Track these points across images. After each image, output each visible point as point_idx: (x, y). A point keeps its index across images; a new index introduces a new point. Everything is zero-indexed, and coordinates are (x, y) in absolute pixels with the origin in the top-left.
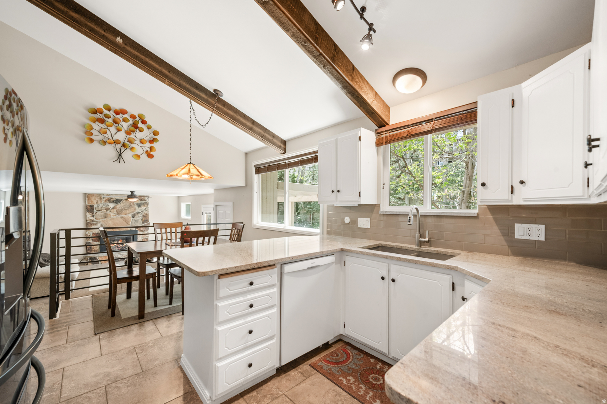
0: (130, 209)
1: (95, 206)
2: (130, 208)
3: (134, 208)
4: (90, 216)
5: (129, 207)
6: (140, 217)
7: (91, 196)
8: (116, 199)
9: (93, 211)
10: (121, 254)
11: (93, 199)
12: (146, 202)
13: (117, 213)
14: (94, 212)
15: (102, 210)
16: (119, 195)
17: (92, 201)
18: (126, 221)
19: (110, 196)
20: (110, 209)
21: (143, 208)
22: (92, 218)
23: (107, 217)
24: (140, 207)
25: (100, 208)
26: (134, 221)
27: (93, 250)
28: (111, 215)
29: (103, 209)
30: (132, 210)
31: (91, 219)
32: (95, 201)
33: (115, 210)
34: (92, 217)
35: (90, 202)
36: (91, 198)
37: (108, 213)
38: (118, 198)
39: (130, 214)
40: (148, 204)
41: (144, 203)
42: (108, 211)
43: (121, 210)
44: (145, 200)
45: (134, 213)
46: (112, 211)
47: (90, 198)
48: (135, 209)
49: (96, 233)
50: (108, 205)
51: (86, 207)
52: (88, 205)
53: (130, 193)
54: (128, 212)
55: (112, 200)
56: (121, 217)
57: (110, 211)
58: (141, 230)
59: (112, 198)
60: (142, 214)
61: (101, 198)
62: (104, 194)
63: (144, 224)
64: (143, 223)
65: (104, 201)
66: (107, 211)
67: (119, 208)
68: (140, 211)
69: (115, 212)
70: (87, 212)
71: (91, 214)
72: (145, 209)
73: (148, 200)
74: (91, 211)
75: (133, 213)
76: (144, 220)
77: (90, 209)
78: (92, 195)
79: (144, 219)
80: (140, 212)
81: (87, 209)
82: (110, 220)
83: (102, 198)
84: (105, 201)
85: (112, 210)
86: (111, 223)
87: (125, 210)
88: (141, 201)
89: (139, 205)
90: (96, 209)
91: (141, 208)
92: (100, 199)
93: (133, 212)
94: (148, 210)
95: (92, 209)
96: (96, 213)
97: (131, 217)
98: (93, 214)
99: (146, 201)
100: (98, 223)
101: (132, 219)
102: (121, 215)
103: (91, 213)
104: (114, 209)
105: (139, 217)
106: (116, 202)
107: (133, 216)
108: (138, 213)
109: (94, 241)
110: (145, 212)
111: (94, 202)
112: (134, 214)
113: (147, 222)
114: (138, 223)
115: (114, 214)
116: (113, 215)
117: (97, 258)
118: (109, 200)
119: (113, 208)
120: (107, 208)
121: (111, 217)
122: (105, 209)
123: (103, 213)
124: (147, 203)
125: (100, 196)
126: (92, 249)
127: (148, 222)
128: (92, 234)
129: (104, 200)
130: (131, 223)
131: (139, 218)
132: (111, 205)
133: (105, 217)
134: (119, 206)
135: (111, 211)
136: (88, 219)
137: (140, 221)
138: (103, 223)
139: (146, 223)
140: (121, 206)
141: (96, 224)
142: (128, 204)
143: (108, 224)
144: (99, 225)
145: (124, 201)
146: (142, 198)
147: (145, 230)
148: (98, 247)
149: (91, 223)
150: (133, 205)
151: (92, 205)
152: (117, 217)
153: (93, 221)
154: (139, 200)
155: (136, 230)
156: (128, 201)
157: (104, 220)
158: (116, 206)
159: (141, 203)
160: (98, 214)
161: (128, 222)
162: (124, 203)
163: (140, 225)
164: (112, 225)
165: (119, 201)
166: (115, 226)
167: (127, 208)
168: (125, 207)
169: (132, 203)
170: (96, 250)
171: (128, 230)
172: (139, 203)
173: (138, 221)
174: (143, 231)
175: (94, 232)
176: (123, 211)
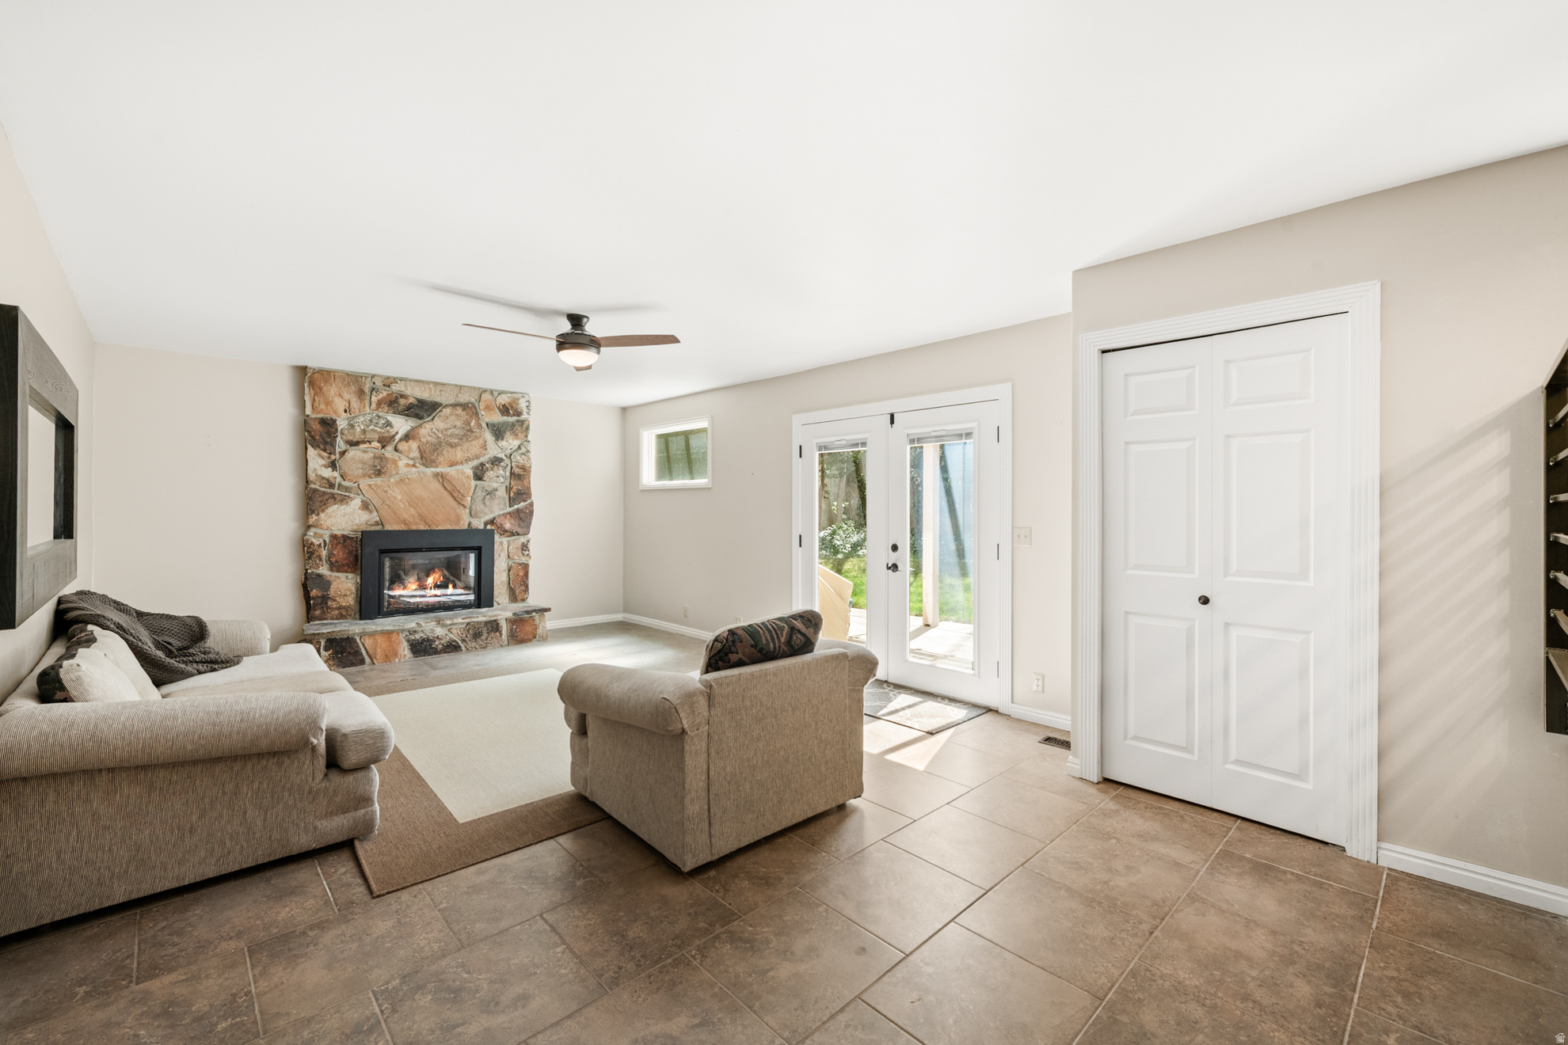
0: (466, 445)
1: (342, 424)
2: (467, 440)
3: (481, 441)
4: (323, 462)
5: (465, 435)
6: (502, 480)
7: (326, 382)
8: (418, 400)
9: (333, 444)
10: (444, 626)
11: (332, 392)
12: (522, 422)
13: (422, 458)
14: (338, 450)
15: (365, 442)
16: (428, 383)
17: (328, 403)
18: (455, 495)
19: (395, 388)
20: (397, 438)
21: (510, 442)
22: (328, 473)
23: (384, 473)
24: (503, 439)
25: (357, 435)
26: (480, 494)
27: (333, 609)
28: (401, 464)
29: (369, 436)
30: (474, 447)
31: (323, 478)
32: (340, 399)
33: (414, 445)
34: (330, 469)
35: (323, 406)
36: (325, 389)
37: (388, 455)
38: (425, 395)
39: (465, 466)
40: (527, 428)
41: (513, 425)
42: (390, 448)
43: (437, 447)
44: (519, 414)
45: (482, 460)
46: (403, 446)
47: (320, 389)
48: (484, 447)
49: (343, 536)
50: (389, 424)
51: (305, 423)
52: (314, 416)
53: (566, 327)
54: (459, 454)
55: (402, 401)
56: (436, 475)
57: (396, 450)
58: (506, 531)
59: (402, 396)
60: (509, 468)
61: (361, 393)
62: (373, 376)
63: (516, 507)
64: (512, 501)
65: (374, 405)
66: (383, 447)
67: (430, 439)
68: (500, 456)
69: (415, 454)
70: (309, 446)
71: (325, 454)
72: (519, 448)
73: (528, 413)
74: (325, 443)
75: (476, 463)
76: (514, 489)
77: (321, 436)
78: (326, 375)
79: (516, 487)
80: (501, 460)
81: (309, 432)
82: (397, 483)
83: (367, 389)
84: (379, 403)
85: (404, 443)
86: (399, 497)
87: (451, 445)
88: (503, 414)
89: (498, 432)
90: (344, 437)
91: (503, 443)
92: (359, 397)
93: (477, 457)
94: (528, 451)
95: (329, 434)
96: (343, 453)
97: (472, 475)
98: (333, 457)
99: (522, 417)
100: (352, 495)
101: (473, 483)
102: (437, 467)
103: (325, 450)
104: (411, 441)
105: (498, 477)
106: (417, 411)
107: (479, 473)
108: (496, 461)
109: (338, 571)
110: (518, 458)
111: (338, 404)
112: (482, 465)
113: (526, 501)
114: (496, 501)
115: (411, 463)
116: (408, 465)
117: (358, 640)
118: (393, 403)
119: (407, 437)
120: (386, 435)
121: (400, 472)
122: (377, 436)
123: (372, 455)
124: (525, 426)
125: (356, 382)
126: (330, 603)
127: (529, 501)
128: (327, 541)
129: (374, 399)
130: (470, 498)
131: (497, 479)
132: (401, 425)
133: (379, 473)
134: (429, 429)
135: (400, 447)
136: (312, 476)
137: (502, 492)
138: (369, 495)
139: (522, 504)
140: (436, 432)
141: (343, 500)
142: (459, 424)
143: (388, 502)
144: (357, 502)
145: (447, 411)
146: (510, 404)
147: (519, 530)
148: (353, 596)
149: (324, 492)
150: (477, 430)
151: (328, 416)
152: (423, 473)
153: (332, 486)
154: (499, 408)
155: (489, 527)
156: (459, 411)
157: (372, 482)
158: (417, 427)
159: (505, 423)
160: (352, 458)
161: (460, 497)
162: (447, 418)
163: (500, 509)
164: (403, 506)
165: (426, 410)
166: (412, 511)
167: (456, 441)
168: (452, 435)
169: (474, 421)
170: (344, 608)
171: (462, 528)
172: (499, 423)
173: (495, 495)
174: (513, 534)
175: (336, 532)
176: (444, 452)
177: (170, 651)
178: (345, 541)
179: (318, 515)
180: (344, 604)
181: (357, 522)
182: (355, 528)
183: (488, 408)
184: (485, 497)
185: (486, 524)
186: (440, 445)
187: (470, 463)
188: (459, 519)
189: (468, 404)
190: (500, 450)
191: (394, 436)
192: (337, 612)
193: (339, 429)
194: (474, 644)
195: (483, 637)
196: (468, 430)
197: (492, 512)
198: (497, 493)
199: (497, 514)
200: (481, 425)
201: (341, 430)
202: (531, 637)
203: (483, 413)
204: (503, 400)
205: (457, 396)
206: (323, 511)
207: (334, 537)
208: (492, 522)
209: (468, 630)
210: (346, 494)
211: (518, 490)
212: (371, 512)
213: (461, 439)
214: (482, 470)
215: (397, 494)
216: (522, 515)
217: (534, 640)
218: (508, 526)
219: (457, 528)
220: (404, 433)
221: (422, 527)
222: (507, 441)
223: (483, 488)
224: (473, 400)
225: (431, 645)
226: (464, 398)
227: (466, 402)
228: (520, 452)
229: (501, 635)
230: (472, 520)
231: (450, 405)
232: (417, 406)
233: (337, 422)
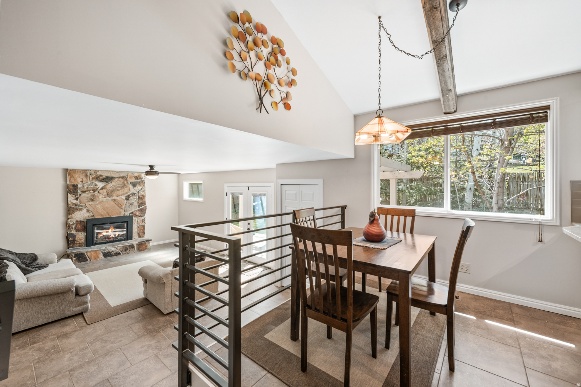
0: (123, 190)
1: (80, 186)
2: (123, 188)
3: (128, 188)
4: (73, 198)
5: (122, 186)
6: (136, 200)
7: (74, 173)
8: (106, 177)
9: (77, 193)
10: (114, 247)
11: (76, 176)
12: (143, 181)
13: (107, 195)
14: (78, 194)
15: (88, 191)
16: (110, 171)
17: (75, 180)
18: (119, 205)
19: (98, 173)
20: (99, 189)
21: (138, 188)
22: (75, 202)
23: (94, 200)
24: (136, 187)
25: (85, 189)
26: (128, 205)
27: (77, 244)
28: (100, 197)
29: (89, 189)
30: (126, 190)
31: (73, 203)
32: (79, 178)
33: (105, 191)
34: (76, 200)
35: (73, 181)
36: (74, 175)
37: (95, 195)
38: (109, 175)
39: (123, 196)
41: (139, 182)
42: (96, 192)
43: (113, 191)
44: (141, 179)
45: (128, 194)
46: (101, 191)
47: (72, 175)
48: (129, 190)
49: (80, 221)
50: (96, 185)
51: (67, 186)
52: (70, 184)
53: (148, 169)
54: (120, 193)
55: (101, 177)
56: (113, 200)
57: (98, 193)
58: (137, 216)
59: (101, 176)
60: (138, 196)
61: (86, 176)
62: (91, 170)
63: (140, 208)
64: (139, 206)
65: (91, 179)
66: (94, 192)
67: (110, 188)
68: (135, 192)
69: (105, 193)
70: (68, 194)
71: (74, 196)
72: (142, 189)
73: (145, 178)
74: (74, 192)
75: (126, 195)
76: (140, 202)
77: (73, 190)
78: (75, 171)
79: (140, 201)
80: (135, 193)
81: (68, 189)
82: (99, 203)
83: (88, 174)
84: (93, 179)
85: (101, 190)
86: (100, 207)
87: (118, 190)
88: (136, 179)
89: (134, 185)
90: (81, 190)
91: (136, 188)
92: (86, 177)
93: (127, 193)
94: (145, 190)
95: (75, 189)
96: (80, 195)
97: (125, 199)
98: (77, 196)
99: (143, 180)
100: (83, 208)
101: (125, 201)
102: (113, 197)
103: (74, 195)
104: (104, 190)
105: (134, 199)
106: (106, 180)
107: (127, 198)
108: (133, 194)
109: (79, 232)
110: (141, 192)
111: (78, 180)
112: (129, 195)
113: (144, 206)
114: (133, 207)
115: (104, 196)
116: (103, 197)
117: (85, 254)
118: (98, 178)
119: (102, 188)
120: (95, 188)
121: (100, 199)
122: (92, 189)
123: (90, 195)
124: (144, 182)
125: (85, 173)
126: (76, 242)
127: (145, 206)
128: (75, 223)
129: (91, 177)
130: (124, 206)
131: (134, 200)
132: (100, 185)
133: (93, 200)
134: (110, 186)
135: (100, 192)
136: (69, 203)
137: (136, 204)
138: (89, 207)
139: (142, 207)
140: (113, 186)
141: (80, 210)
142: (120, 183)
143: (96, 209)
144: (85, 210)
145: (117, 179)
146: (138, 176)
147: (141, 215)
148: (84, 239)
149: (74, 208)
150: (127, 185)
151: (75, 184)
152: (108, 199)
153: (76, 205)
154: (134, 177)
155: (131, 215)
156: (121, 179)
157: (90, 203)
158: (106, 185)
159: (136, 182)
160: (84, 196)
161: (121, 206)
162: (116, 182)
163: (135, 209)
164: (101, 210)
165: (109, 180)
166: (104, 211)
167: (119, 189)
168: (118, 187)
169: (126, 182)
170: (81, 243)
171: (121, 216)
172: (134, 182)
173: (133, 205)
174: (139, 216)
175: (79, 220)
176: (115, 192)
177: (26, 264)
178: (81, 222)
179: (72, 215)
180: (81, 242)
181: (85, 216)
182: (84, 218)
183: (131, 177)
184: (129, 206)
185: (130, 214)
186: (114, 190)
187: (124, 195)
188: (120, 213)
189: (124, 177)
190: (135, 190)
191: (98, 188)
192: (78, 245)
193: (79, 188)
194: (125, 252)
195: (128, 250)
196: (124, 185)
197: (132, 210)
198: (134, 204)
199: (134, 210)
200: (128, 183)
201: (80, 188)
202: (145, 249)
203: (129, 179)
204: (136, 175)
205: (120, 174)
206: (73, 213)
207: (77, 221)
208: (132, 213)
209: (123, 248)
210: (81, 208)
211: (141, 202)
212: (90, 213)
213: (121, 188)
214: (129, 197)
215: (99, 207)
216: (142, 210)
217: (146, 250)
218: (137, 214)
219: (120, 216)
220: (101, 187)
221: (108, 216)
222: (137, 187)
223: (129, 203)
224: (125, 175)
225: (110, 254)
226: (122, 175)
227: (123, 176)
228: (142, 190)
229: (134, 249)
230: (125, 213)
231: (117, 178)
232: (106, 178)
233: (78, 186)
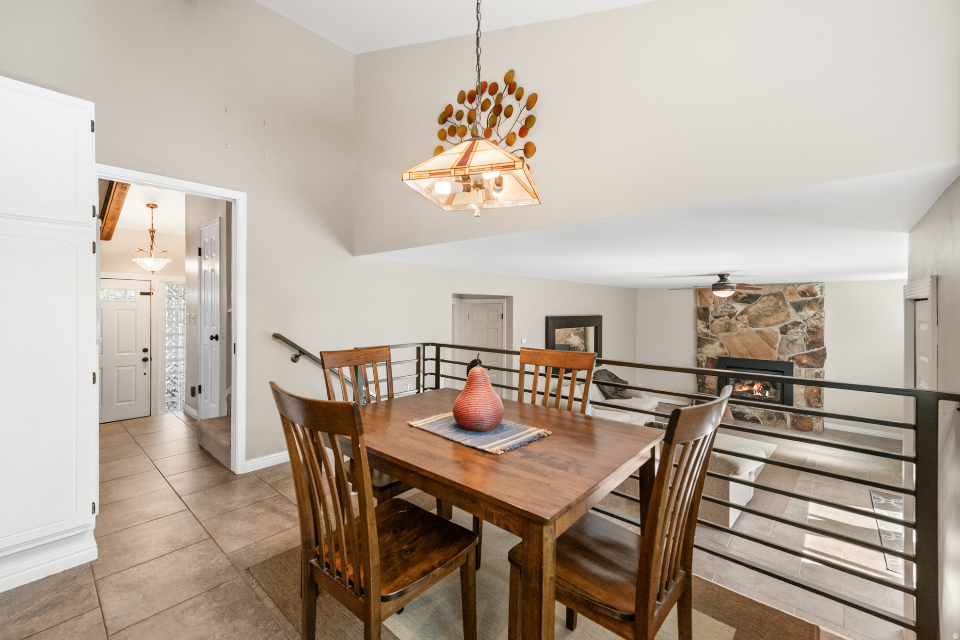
0: (776, 316)
1: (711, 309)
2: (777, 313)
3: (786, 313)
4: (703, 326)
5: (775, 310)
6: (801, 334)
8: (748, 294)
9: (708, 318)
11: (708, 296)
12: (817, 300)
13: (750, 323)
14: (710, 320)
15: (722, 317)
17: (706, 301)
18: (769, 342)
20: (737, 314)
21: (807, 313)
22: (705, 330)
23: (731, 331)
24: (801, 311)
25: (718, 313)
26: (785, 342)
27: (707, 389)
28: (739, 326)
29: (723, 314)
30: (782, 316)
31: (704, 333)
32: (711, 299)
33: (746, 317)
34: (706, 329)
35: (704, 302)
36: (704, 295)
37: (732, 322)
38: (752, 292)
39: (775, 327)
40: (822, 303)
41: (809, 302)
42: (733, 319)
43: (758, 317)
44: (814, 295)
45: (786, 323)
46: (740, 318)
47: (703, 295)
48: (788, 316)
49: (712, 358)
50: (733, 307)
51: (698, 310)
52: (700, 307)
54: (771, 320)
55: (740, 296)
56: (758, 332)
57: (737, 319)
58: (803, 364)
60: (806, 327)
63: (811, 350)
64: (809, 347)
65: (726, 299)
66: (730, 318)
67: (754, 313)
68: (799, 320)
69: (747, 321)
70: (698, 320)
71: (705, 323)
72: (815, 315)
74: (705, 318)
75: (782, 325)
76: (810, 340)
77: (703, 315)
80: (800, 323)
81: (698, 314)
82: (737, 335)
84: (728, 299)
85: (740, 316)
86: (738, 342)
87: (766, 316)
88: (802, 296)
90: (713, 315)
91: (803, 313)
93: (783, 322)
94: (822, 317)
95: (706, 314)
96: (712, 322)
97: (779, 332)
98: (708, 324)
99: (817, 297)
100: (715, 340)
101: (780, 336)
102: (758, 327)
103: (704, 321)
104: (744, 315)
105: (798, 333)
106: (748, 300)
107: (784, 330)
108: (796, 324)
110: (813, 321)
112: (786, 326)
113: (819, 347)
114: (797, 347)
115: (744, 325)
116: (742, 327)
118: (734, 298)
119: (742, 313)
120: (732, 313)
121: (739, 330)
122: (727, 314)
123: (724, 322)
124: (819, 302)
128: (705, 359)
130: (778, 344)
131: (798, 335)
132: (739, 308)
133: (728, 331)
134: (754, 308)
135: (738, 318)
136: (700, 332)
137: (801, 341)
138: (723, 341)
139: (816, 349)
140: (758, 309)
141: (712, 342)
142: (771, 304)
143: (732, 344)
144: (717, 344)
145: (765, 298)
146: (807, 290)
147: (814, 365)
148: (716, 385)
149: (704, 339)
150: (784, 307)
151: (706, 306)
152: (750, 331)
153: (707, 336)
154: (799, 293)
155: (791, 361)
156: (772, 297)
157: (724, 335)
158: (747, 308)
159: (802, 302)
160: (716, 324)
161: (772, 343)
162: (764, 302)
163: (800, 351)
164: (739, 346)
165: (753, 299)
166: (745, 349)
167: (770, 313)
168: (766, 311)
169: (781, 302)
170: (711, 389)
171: (773, 360)
172: (799, 302)
173: (795, 343)
174: (809, 367)
175: (709, 356)
176: (762, 320)
178: (712, 360)
179: (701, 348)
180: (711, 388)
181: (718, 352)
182: (717, 355)
183: (791, 294)
184: (788, 344)
185: (789, 359)
186: (760, 316)
187: (778, 325)
188: (771, 355)
189: (777, 293)
190: (800, 317)
191: (736, 313)
192: (709, 391)
193: (710, 312)
194: (768, 422)
195: (774, 420)
196: (777, 308)
197: (793, 352)
198: (797, 342)
199: (798, 354)
200: (786, 304)
201: (712, 312)
202: (808, 429)
203: (788, 297)
204: (802, 288)
205: (771, 290)
206: (704, 347)
207: (708, 358)
208: (793, 358)
209: (765, 414)
210: (713, 340)
211: (812, 340)
212: (724, 348)
213: (773, 312)
214: (786, 329)
215: (736, 341)
216: (816, 356)
217: (810, 432)
218: (805, 361)
219: (770, 359)
220: (741, 311)
221: (750, 358)
222: (805, 312)
223: (787, 339)
224: (781, 290)
225: (743, 416)
226: (774, 291)
227: (776, 292)
228: (815, 318)
229: (786, 422)
230: (780, 356)
231: (766, 295)
232: (747, 297)
233: (710, 309)
